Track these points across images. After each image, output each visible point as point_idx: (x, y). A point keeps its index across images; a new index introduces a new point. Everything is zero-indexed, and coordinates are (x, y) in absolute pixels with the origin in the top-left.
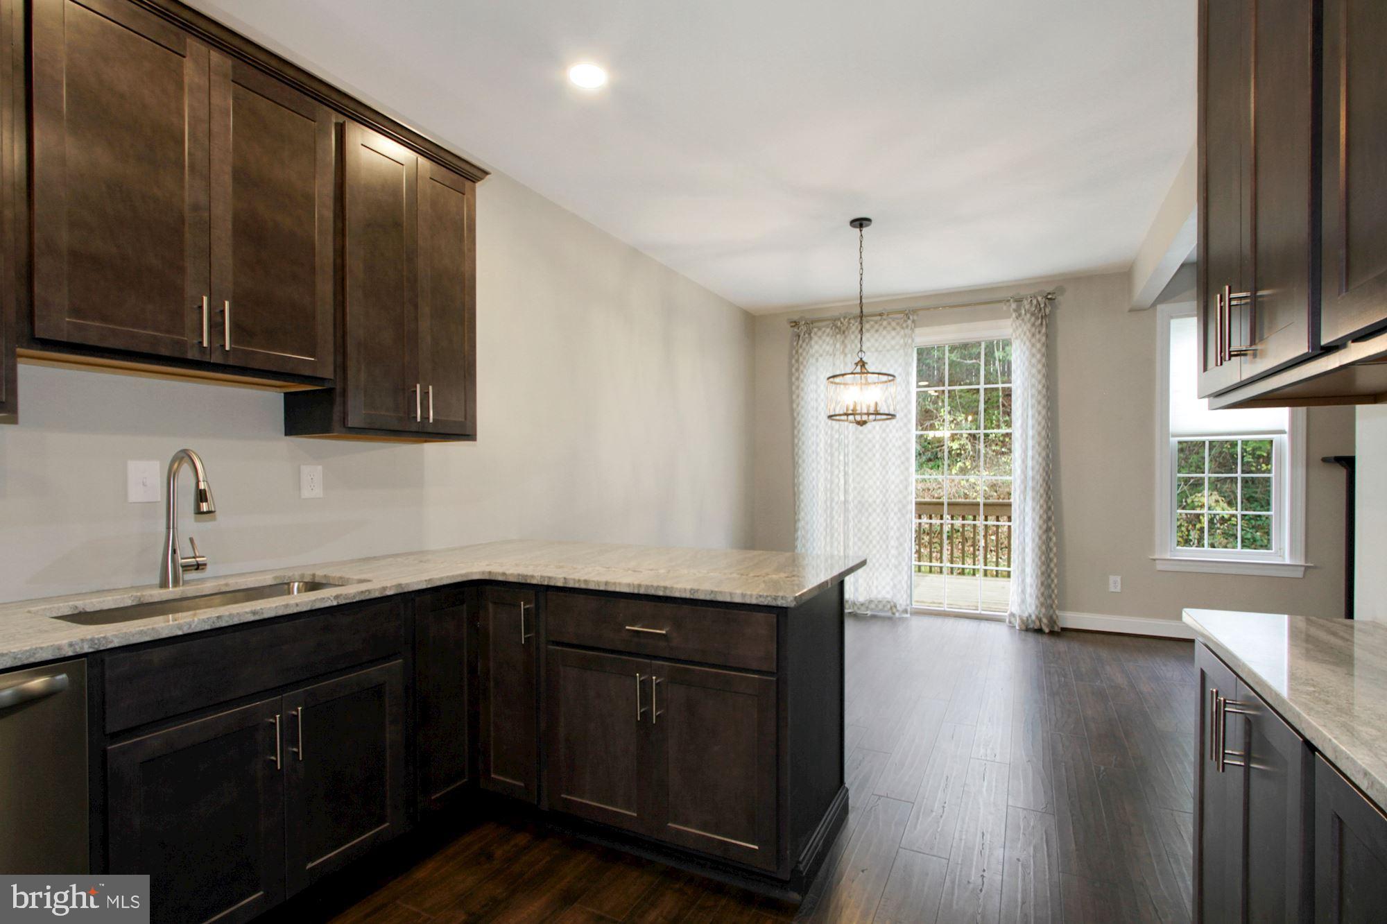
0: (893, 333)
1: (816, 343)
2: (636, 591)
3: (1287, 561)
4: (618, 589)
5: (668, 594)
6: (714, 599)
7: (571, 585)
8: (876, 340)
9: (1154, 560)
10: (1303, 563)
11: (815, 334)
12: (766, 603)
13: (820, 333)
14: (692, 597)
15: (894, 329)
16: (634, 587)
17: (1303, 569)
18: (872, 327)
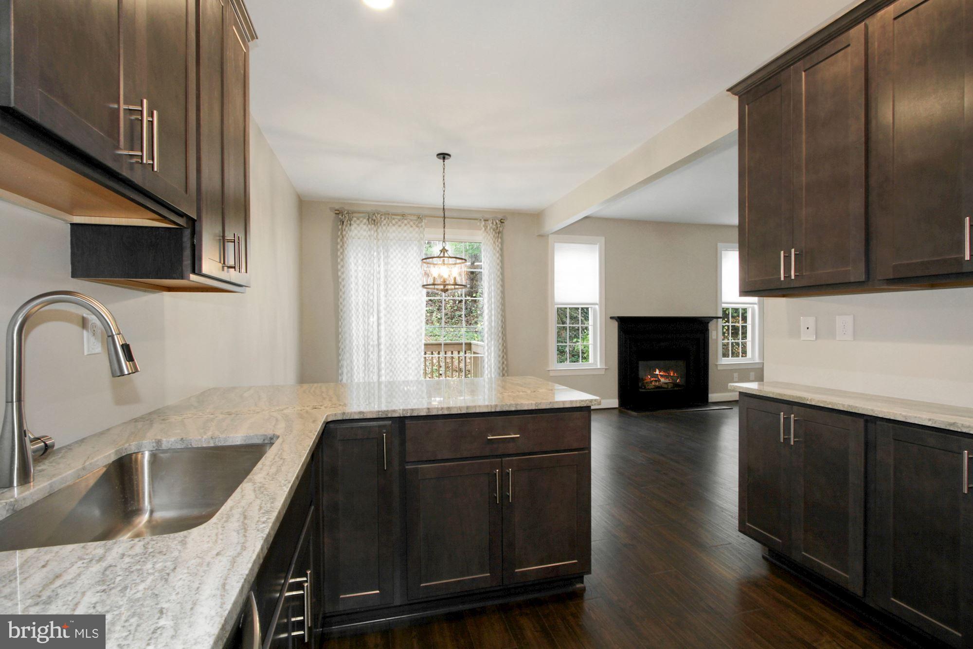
0: (411, 229)
1: (355, 228)
2: (493, 410)
3: (599, 367)
4: (478, 411)
5: (519, 408)
6: (553, 407)
7: (434, 413)
8: (399, 232)
9: (549, 371)
10: (604, 367)
11: (355, 222)
12: (585, 405)
13: (358, 222)
14: (536, 408)
15: (412, 227)
16: (491, 407)
17: (604, 370)
18: (397, 223)
